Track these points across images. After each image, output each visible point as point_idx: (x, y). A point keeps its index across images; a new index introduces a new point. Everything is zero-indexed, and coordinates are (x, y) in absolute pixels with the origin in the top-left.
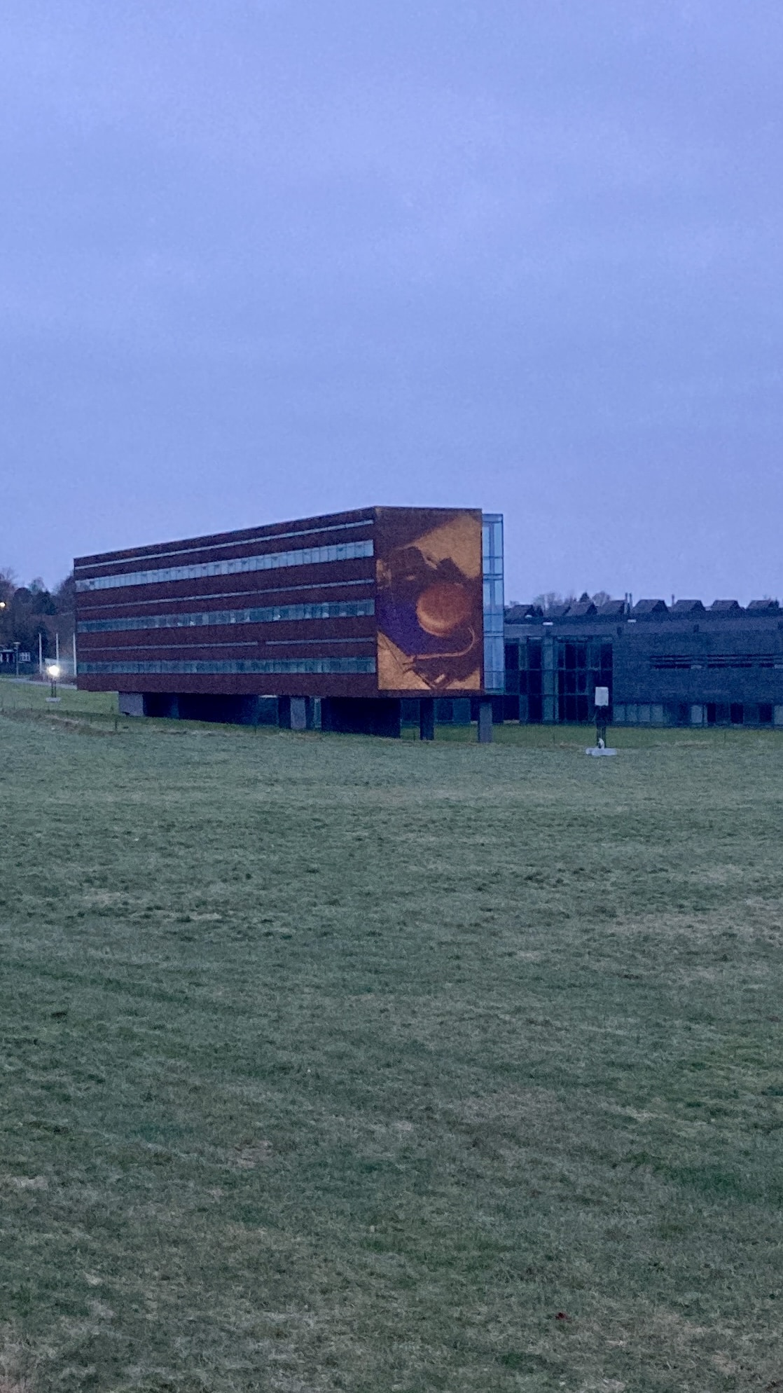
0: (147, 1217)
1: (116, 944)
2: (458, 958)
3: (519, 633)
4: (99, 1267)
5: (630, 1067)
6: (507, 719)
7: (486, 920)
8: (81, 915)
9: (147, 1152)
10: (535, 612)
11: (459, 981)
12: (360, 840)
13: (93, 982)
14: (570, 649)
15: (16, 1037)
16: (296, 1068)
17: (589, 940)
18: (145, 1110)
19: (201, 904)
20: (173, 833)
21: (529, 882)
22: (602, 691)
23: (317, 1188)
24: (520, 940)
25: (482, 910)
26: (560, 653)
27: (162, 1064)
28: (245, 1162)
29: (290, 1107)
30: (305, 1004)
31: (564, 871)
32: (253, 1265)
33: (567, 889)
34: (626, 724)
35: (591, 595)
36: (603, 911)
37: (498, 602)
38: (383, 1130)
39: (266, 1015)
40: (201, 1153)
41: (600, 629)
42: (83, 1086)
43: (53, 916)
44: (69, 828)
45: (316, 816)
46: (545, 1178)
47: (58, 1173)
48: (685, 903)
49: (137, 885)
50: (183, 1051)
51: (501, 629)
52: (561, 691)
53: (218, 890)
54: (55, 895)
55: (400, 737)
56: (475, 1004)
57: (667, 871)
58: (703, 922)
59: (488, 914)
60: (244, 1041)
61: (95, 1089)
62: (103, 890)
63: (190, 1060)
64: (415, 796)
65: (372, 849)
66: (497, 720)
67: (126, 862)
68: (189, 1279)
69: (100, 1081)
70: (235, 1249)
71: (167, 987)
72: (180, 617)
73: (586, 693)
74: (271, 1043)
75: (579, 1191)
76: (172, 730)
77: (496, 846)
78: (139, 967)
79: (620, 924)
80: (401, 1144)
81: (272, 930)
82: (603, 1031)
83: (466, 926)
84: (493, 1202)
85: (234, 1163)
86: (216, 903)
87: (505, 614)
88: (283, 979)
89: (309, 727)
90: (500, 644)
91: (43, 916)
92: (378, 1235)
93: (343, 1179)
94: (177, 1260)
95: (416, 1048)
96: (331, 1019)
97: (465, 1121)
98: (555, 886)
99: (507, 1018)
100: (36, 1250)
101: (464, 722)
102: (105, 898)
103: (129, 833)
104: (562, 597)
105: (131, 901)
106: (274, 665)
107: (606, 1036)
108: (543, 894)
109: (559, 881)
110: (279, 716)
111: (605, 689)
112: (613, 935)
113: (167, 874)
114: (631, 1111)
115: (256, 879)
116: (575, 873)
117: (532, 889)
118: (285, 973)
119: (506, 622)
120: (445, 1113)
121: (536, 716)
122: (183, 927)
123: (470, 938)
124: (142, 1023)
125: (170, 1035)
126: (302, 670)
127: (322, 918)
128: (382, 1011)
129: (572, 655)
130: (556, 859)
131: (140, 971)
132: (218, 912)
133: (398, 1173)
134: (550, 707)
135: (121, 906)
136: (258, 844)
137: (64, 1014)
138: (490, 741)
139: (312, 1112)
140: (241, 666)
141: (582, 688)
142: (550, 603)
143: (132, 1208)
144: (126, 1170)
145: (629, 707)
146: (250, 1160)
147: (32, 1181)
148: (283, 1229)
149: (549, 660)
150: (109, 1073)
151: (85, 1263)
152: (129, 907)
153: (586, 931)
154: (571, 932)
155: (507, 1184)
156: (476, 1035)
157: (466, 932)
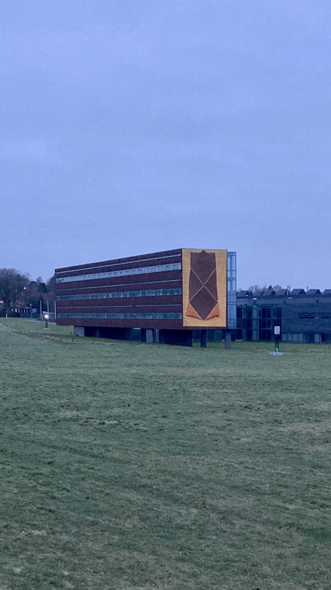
0: (88, 547)
1: (73, 434)
2: (216, 440)
3: (242, 303)
4: (68, 568)
5: (286, 487)
6: (237, 339)
7: (228, 425)
8: (59, 421)
9: (87, 520)
10: (249, 294)
11: (217, 450)
12: (176, 390)
13: (65, 449)
14: (264, 310)
15: (33, 472)
16: (149, 486)
17: (271, 434)
18: (86, 503)
19: (109, 417)
20: (97, 386)
21: (246, 409)
22: (277, 328)
23: (158, 536)
24: (243, 433)
25: (226, 420)
26: (260, 312)
27: (93, 484)
28: (128, 525)
29: (147, 502)
30: (153, 459)
31: (261, 404)
32: (131, 567)
33: (262, 412)
34: (287, 342)
35: (273, 287)
36: (276, 421)
37: (234, 289)
38: (185, 512)
39: (136, 464)
40: (110, 521)
41: (277, 301)
42: (61, 493)
43: (47, 421)
44: (54, 383)
45: (157, 380)
46: (252, 532)
47: (51, 529)
48: (311, 418)
49: (83, 409)
50: (102, 479)
51: (235, 301)
52: (260, 327)
53: (117, 411)
54: (48, 412)
55: (191, 346)
56: (223, 460)
57: (303, 404)
58: (318, 426)
59: (229, 422)
60: (127, 475)
61: (66, 494)
62: (69, 410)
63: (105, 482)
64: (198, 372)
65: (180, 395)
66: (233, 339)
67: (77, 399)
68: (105, 573)
69: (68, 491)
70: (124, 560)
71: (95, 452)
72: (100, 294)
73: (271, 328)
74: (139, 475)
75: (266, 538)
76: (97, 343)
77: (232, 393)
78: (83, 443)
79: (284, 427)
80: (193, 518)
81: (139, 428)
82: (277, 471)
83: (220, 427)
84: (231, 542)
85: (124, 525)
86: (115, 416)
87: (237, 294)
88: (144, 449)
89: (154, 342)
90: (235, 307)
91: (43, 421)
92: (183, 555)
93: (168, 532)
94: (100, 565)
95: (198, 478)
96: (164, 466)
97: (219, 509)
98: (257, 411)
99: (237, 466)
100: (42, 560)
101: (219, 340)
102: (68, 414)
103: (79, 386)
104: (261, 287)
105: (80, 415)
106: (139, 315)
107: (278, 474)
108: (252, 414)
109: (259, 408)
110: (141, 337)
111: (279, 327)
112: (281, 432)
113: (95, 403)
114: (287, 505)
115: (132, 406)
116: (265, 405)
117: (247, 412)
118: (144, 446)
119: (237, 298)
120: (210, 505)
121: (249, 338)
122: (101, 426)
123: (222, 432)
124: (85, 466)
125: (97, 472)
126: (151, 318)
127: (159, 423)
128: (185, 463)
129: (265, 312)
130: (258, 399)
131: (84, 445)
132: (117, 420)
133: (192, 530)
134: (255, 334)
135: (76, 417)
136: (133, 391)
137: (52, 462)
138: (230, 349)
139: (155, 504)
140: (126, 316)
141: (269, 326)
142: (256, 290)
143: (81, 543)
144: (78, 527)
145: (288, 335)
146: (130, 524)
147: (40, 532)
148: (144, 553)
149: (255, 315)
150: (72, 487)
151: (63, 566)
152: (79, 418)
153: (270, 430)
154: (263, 430)
155: (237, 535)
156: (224, 473)
157: (220, 429)
